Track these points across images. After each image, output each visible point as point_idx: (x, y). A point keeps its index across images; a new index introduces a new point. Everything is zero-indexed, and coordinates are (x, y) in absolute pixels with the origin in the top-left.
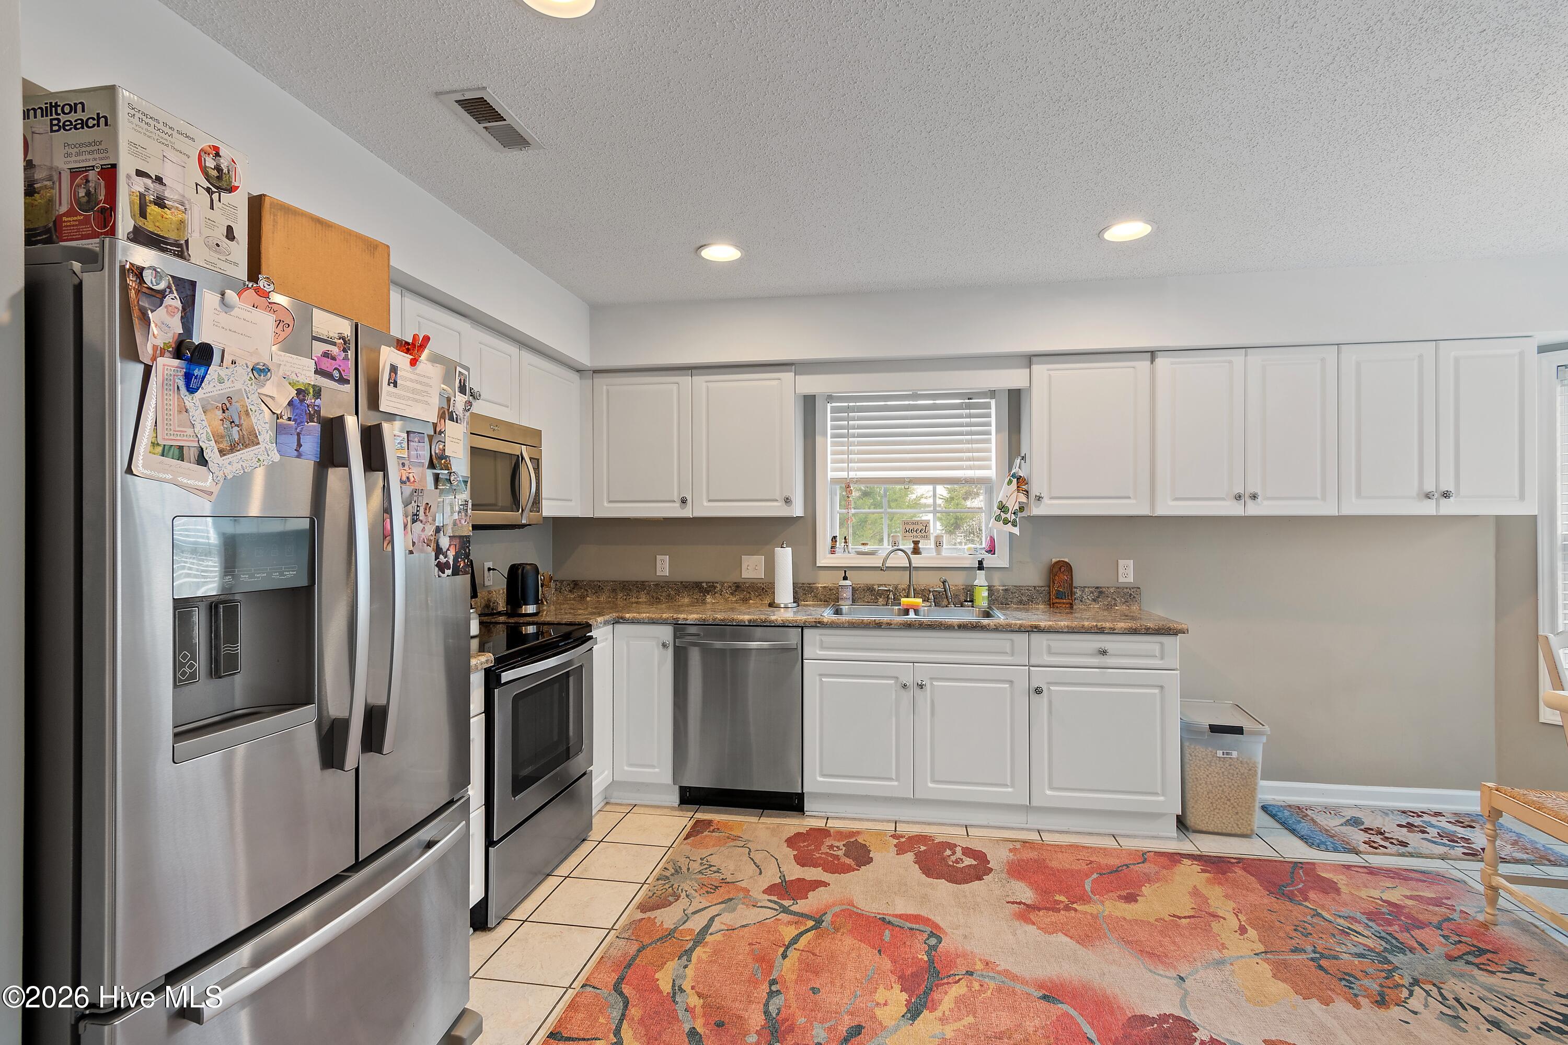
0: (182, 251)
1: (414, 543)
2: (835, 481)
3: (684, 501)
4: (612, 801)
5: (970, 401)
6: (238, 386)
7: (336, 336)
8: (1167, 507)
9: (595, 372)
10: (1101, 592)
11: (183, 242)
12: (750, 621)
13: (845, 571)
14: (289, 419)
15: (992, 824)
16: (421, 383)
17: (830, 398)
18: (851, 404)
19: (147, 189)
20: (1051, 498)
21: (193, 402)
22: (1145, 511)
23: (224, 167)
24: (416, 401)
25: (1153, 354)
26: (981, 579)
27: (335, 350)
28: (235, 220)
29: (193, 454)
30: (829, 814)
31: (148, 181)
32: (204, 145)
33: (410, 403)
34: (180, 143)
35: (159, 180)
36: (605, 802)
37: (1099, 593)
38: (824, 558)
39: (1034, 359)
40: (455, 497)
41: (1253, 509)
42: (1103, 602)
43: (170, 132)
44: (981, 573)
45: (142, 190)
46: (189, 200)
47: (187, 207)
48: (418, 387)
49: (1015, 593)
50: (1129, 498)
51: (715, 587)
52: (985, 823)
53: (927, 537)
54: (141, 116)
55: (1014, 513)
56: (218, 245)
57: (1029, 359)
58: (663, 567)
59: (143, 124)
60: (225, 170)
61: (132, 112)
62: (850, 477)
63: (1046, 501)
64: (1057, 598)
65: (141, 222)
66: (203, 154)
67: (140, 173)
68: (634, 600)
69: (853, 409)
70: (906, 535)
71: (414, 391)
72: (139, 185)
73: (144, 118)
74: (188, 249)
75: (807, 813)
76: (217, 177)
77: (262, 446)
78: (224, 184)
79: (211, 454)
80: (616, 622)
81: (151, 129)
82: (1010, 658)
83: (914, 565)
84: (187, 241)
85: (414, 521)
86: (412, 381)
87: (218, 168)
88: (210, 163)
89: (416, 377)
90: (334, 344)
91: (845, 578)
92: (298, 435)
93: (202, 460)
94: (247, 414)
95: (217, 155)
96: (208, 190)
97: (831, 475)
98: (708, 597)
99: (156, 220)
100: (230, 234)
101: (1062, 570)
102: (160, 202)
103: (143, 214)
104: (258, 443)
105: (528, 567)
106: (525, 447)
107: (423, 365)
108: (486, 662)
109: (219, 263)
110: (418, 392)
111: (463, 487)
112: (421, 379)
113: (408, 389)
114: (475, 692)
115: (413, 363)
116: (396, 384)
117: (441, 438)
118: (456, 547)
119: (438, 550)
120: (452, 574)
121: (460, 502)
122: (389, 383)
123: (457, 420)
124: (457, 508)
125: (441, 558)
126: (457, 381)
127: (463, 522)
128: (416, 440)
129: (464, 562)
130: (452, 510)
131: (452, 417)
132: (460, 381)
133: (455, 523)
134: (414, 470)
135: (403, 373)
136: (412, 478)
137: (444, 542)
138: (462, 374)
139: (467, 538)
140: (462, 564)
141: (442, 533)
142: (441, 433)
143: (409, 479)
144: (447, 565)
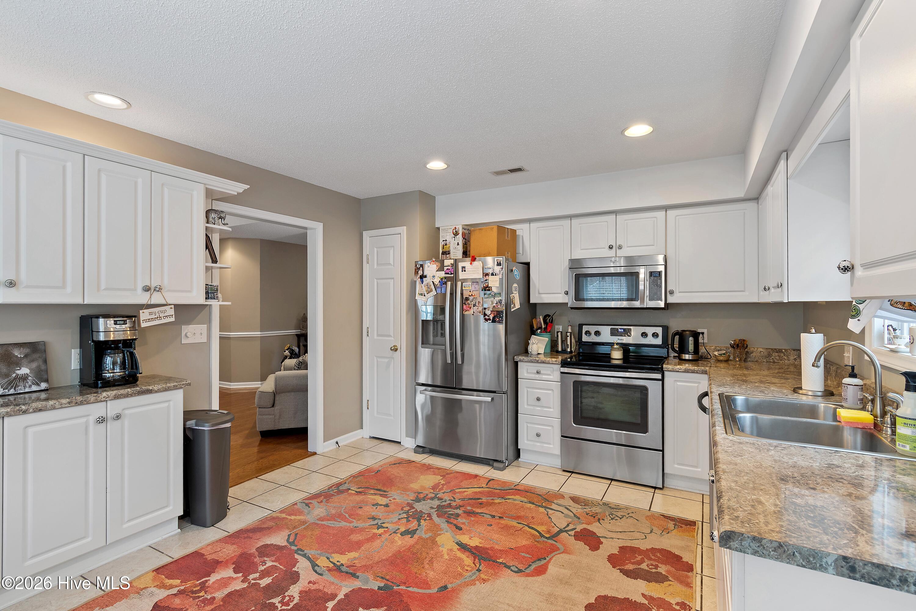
1: (474, 312)
7: (450, 264)
9: (759, 197)
14: (439, 285)
16: (475, 268)
21: (423, 285)
24: (474, 273)
27: (449, 267)
29: (423, 295)
32: (453, 228)
33: (471, 274)
34: (449, 231)
40: (494, 299)
48: (474, 269)
61: (442, 230)
71: (472, 271)
73: (444, 230)
76: (456, 233)
79: (426, 294)
85: (474, 306)
86: (472, 268)
88: (454, 231)
89: (473, 267)
92: (441, 288)
93: (425, 296)
94: (431, 286)
95: (456, 229)
96: (454, 237)
99: (446, 249)
100: (458, 244)
104: (433, 291)
105: (687, 332)
106: (644, 267)
107: (475, 263)
108: (556, 361)
109: (456, 251)
110: (474, 271)
111: (498, 295)
112: (476, 267)
113: (470, 271)
114: (554, 372)
115: (471, 264)
116: (465, 271)
117: (486, 282)
118: (494, 314)
119: (485, 315)
120: (492, 322)
121: (497, 300)
122: (462, 271)
123: (496, 275)
124: (495, 302)
125: (486, 317)
126: (496, 263)
127: (499, 306)
128: (475, 284)
129: (499, 319)
130: (492, 303)
131: (492, 274)
132: (498, 262)
133: (494, 307)
134: (474, 292)
135: (468, 267)
136: (473, 295)
137: (488, 312)
138: (499, 260)
139: (501, 311)
140: (497, 320)
141: (487, 310)
142: (486, 280)
143: (472, 295)
144: (489, 319)
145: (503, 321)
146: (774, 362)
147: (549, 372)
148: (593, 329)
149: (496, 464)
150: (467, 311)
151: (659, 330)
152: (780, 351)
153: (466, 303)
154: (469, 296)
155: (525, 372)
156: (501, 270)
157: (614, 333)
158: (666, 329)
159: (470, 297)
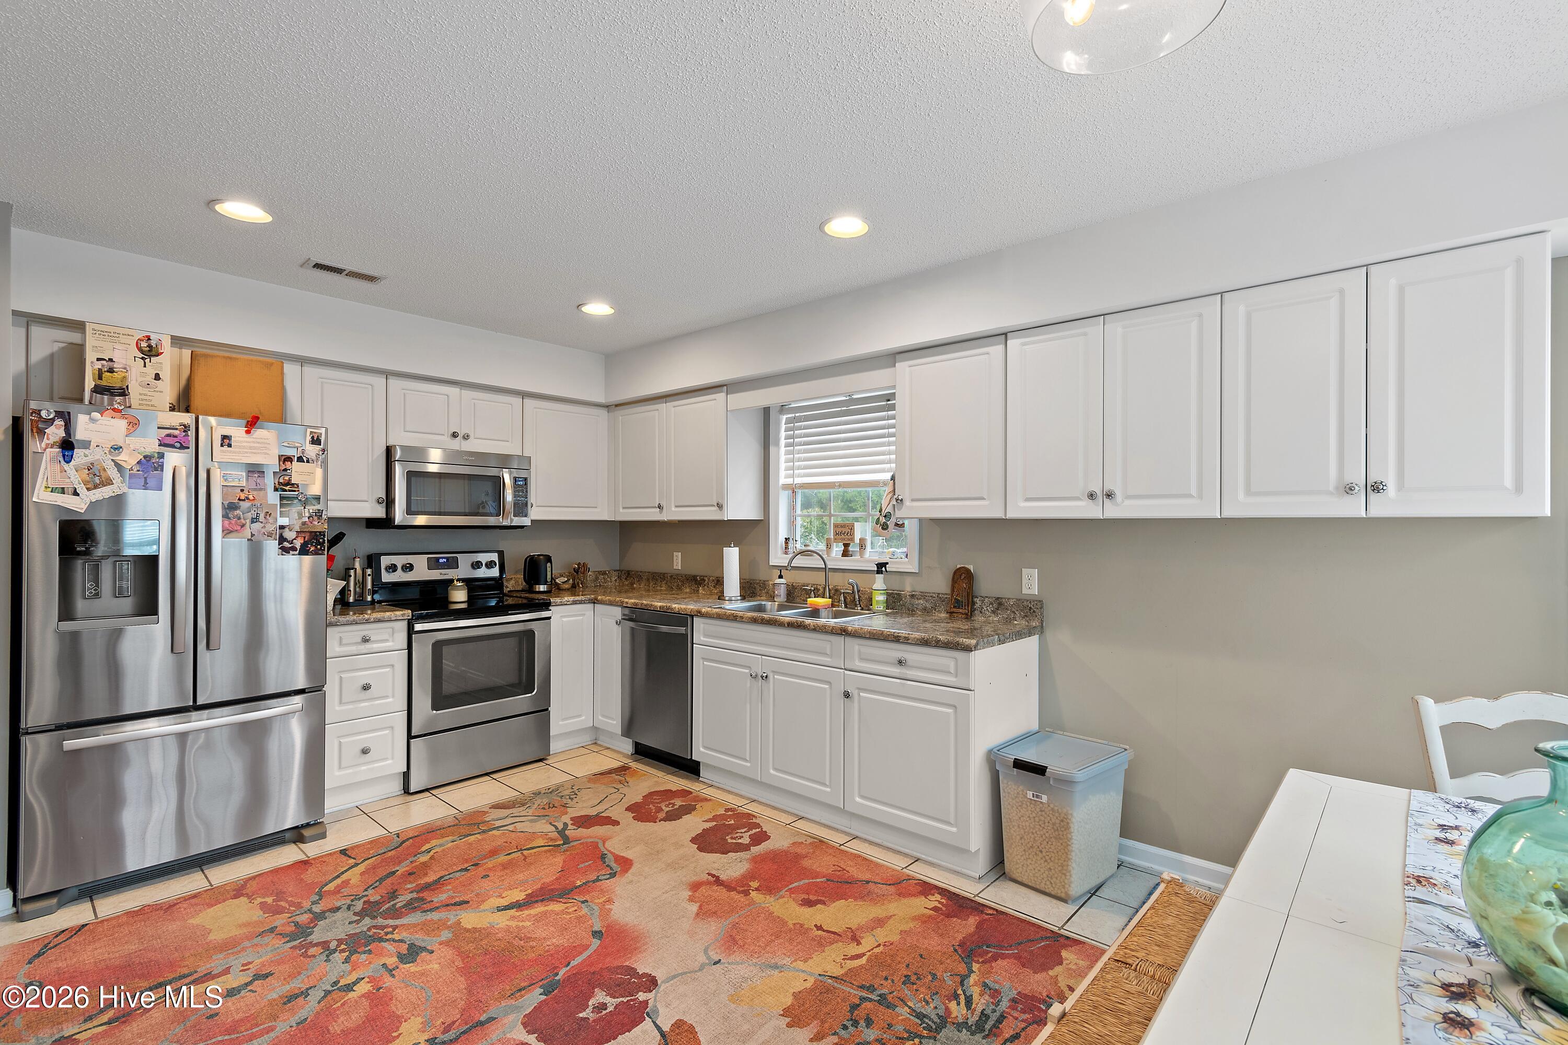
0: (124, 392)
1: (252, 535)
2: (786, 487)
3: (660, 507)
4: (599, 742)
5: (889, 402)
6: (97, 457)
7: (178, 424)
8: (1020, 509)
9: (616, 406)
10: (1000, 604)
11: (125, 387)
12: (660, 607)
13: (781, 570)
14: (138, 471)
15: (823, 821)
16: (259, 443)
17: (783, 409)
18: (797, 415)
19: (103, 366)
20: (913, 500)
21: (68, 467)
22: (999, 514)
23: (153, 343)
25: (1004, 335)
26: (879, 582)
27: (176, 432)
28: (161, 370)
29: (69, 491)
30: (714, 783)
31: (104, 362)
32: (140, 336)
33: (248, 455)
34: (123, 339)
35: (111, 360)
36: (594, 742)
37: (999, 604)
38: (777, 558)
39: (898, 357)
40: (305, 508)
41: (1112, 511)
42: (1003, 615)
43: (117, 335)
44: (880, 577)
45: (100, 367)
46: (130, 366)
47: (128, 369)
48: (256, 445)
49: (920, 599)
50: (983, 499)
51: (705, 580)
52: (817, 819)
53: (852, 540)
54: (100, 333)
55: (885, 516)
56: (148, 384)
57: (893, 357)
58: (678, 563)
59: (102, 336)
60: (154, 346)
61: (95, 332)
62: (795, 483)
63: (907, 503)
64: (955, 607)
65: (99, 382)
66: (139, 341)
67: (98, 359)
68: (659, 588)
69: (799, 420)
70: (836, 537)
71: (251, 448)
72: (98, 365)
73: (102, 333)
74: (128, 389)
75: (701, 779)
76: (149, 351)
77: (115, 486)
78: (153, 353)
80: (594, 602)
81: (106, 337)
82: (829, 660)
83: (829, 567)
84: (127, 387)
85: (252, 522)
86: (249, 442)
87: (150, 346)
89: (254, 440)
90: (177, 429)
91: (781, 577)
92: (146, 478)
93: (76, 494)
94: (104, 470)
95: (149, 339)
96: (142, 358)
97: (783, 481)
98: (701, 588)
99: (108, 380)
100: (157, 377)
101: (962, 577)
102: (111, 370)
103: (100, 378)
104: (113, 484)
105: (541, 557)
106: (507, 470)
107: (258, 433)
108: (403, 615)
109: (149, 393)
110: (255, 448)
111: (314, 502)
112: (258, 440)
113: (244, 447)
114: (396, 635)
115: (248, 432)
116: (230, 445)
117: (284, 473)
118: (305, 537)
119: (282, 539)
120: (299, 554)
121: (311, 511)
122: (222, 445)
123: (308, 462)
124: (307, 515)
125: (286, 544)
126: (309, 438)
127: (316, 523)
128: (256, 475)
129: (316, 547)
130: (300, 515)
131: (300, 459)
132: (313, 437)
133: (304, 523)
134: (255, 493)
135: (237, 439)
136: (251, 497)
137: (289, 535)
138: (315, 433)
139: (320, 532)
140: (312, 549)
141: (287, 529)
142: (285, 470)
143: (248, 498)
144: (294, 549)
145: (324, 550)
146: (600, 585)
147: (386, 637)
148: (399, 561)
149: (307, 833)
150: (231, 532)
151: (494, 557)
152: (604, 573)
153: (230, 515)
154: (239, 499)
155: (336, 643)
156: (321, 453)
157: (434, 564)
158: (501, 554)
159: (241, 503)
